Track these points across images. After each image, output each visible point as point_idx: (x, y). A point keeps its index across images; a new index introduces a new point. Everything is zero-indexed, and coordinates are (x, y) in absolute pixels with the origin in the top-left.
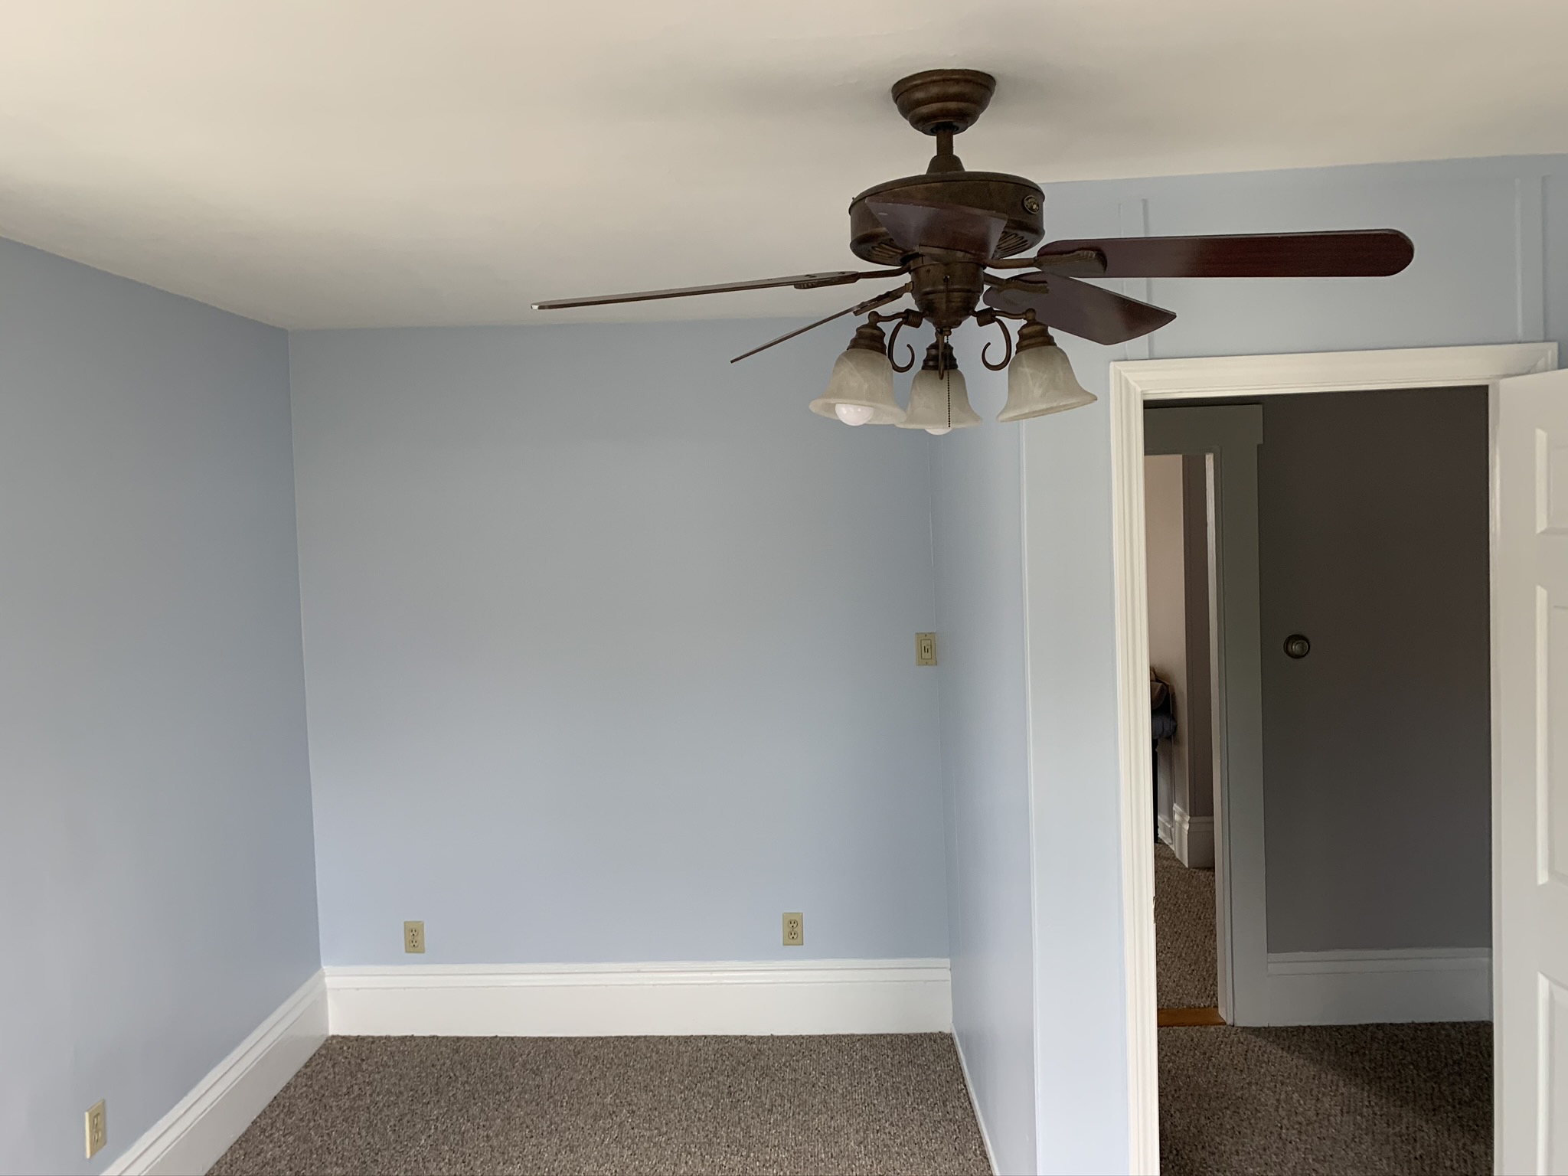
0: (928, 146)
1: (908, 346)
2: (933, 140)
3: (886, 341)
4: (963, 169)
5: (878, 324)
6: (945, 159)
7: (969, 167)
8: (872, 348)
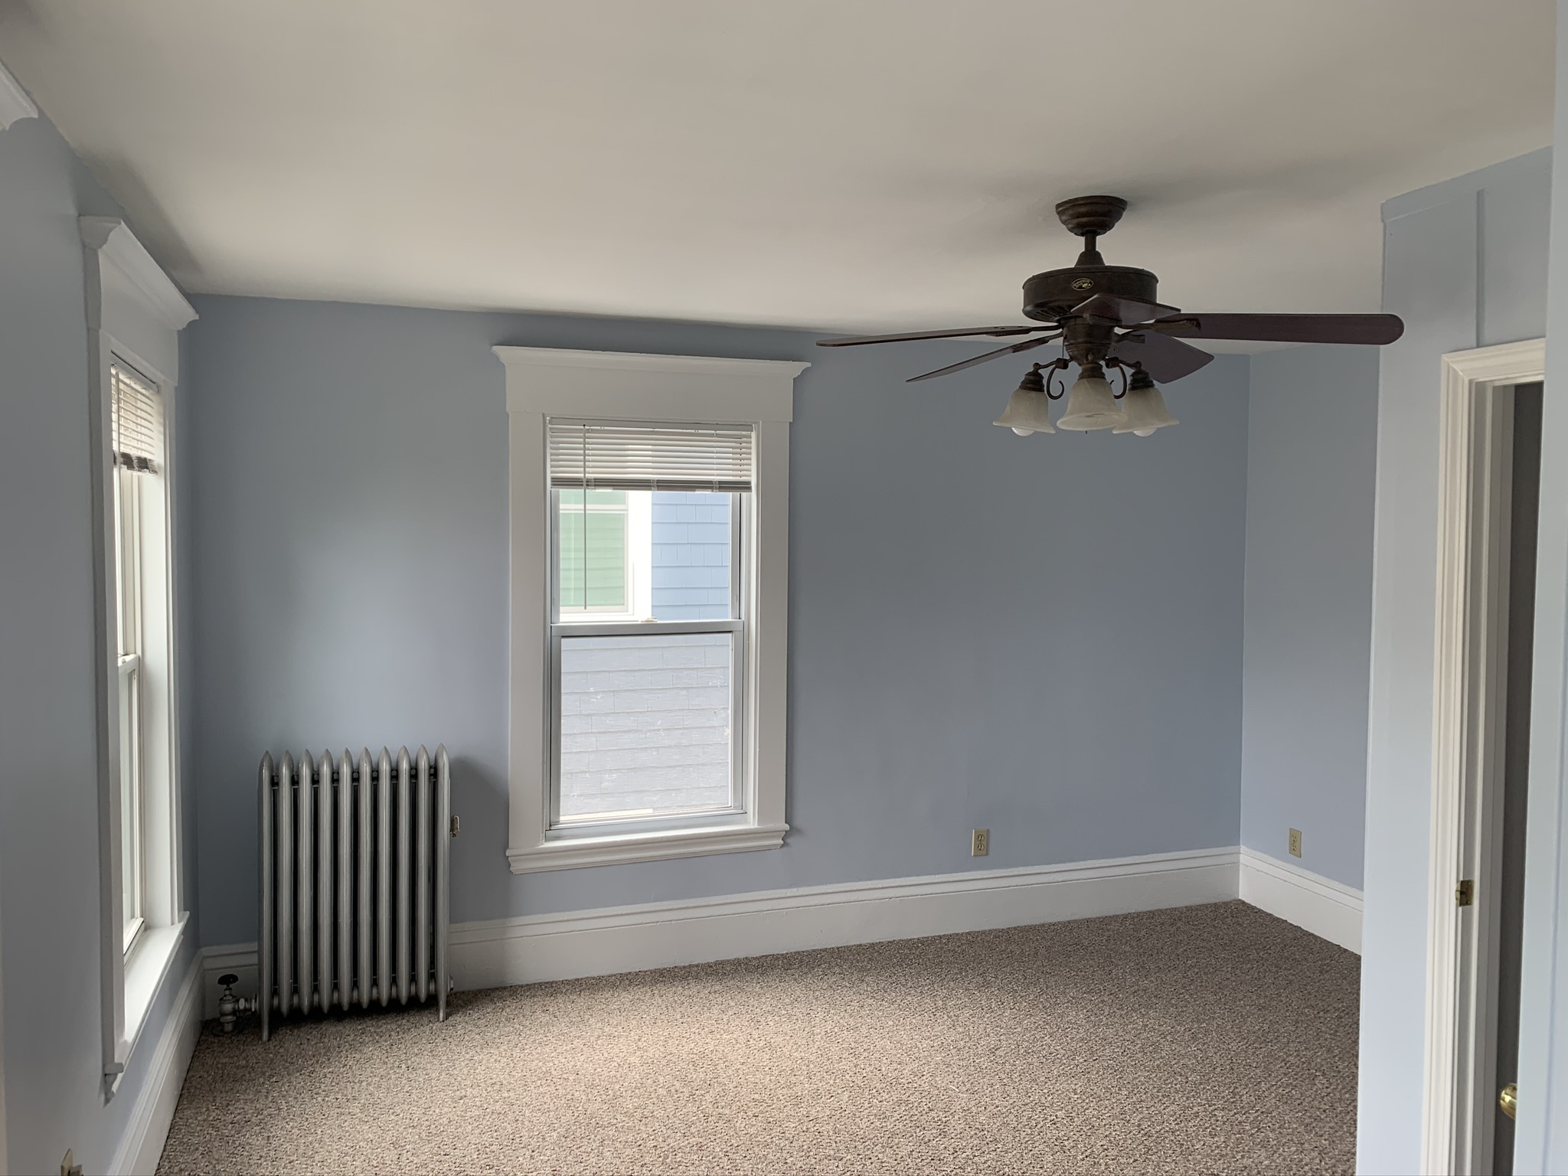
0: (1079, 244)
1: (1060, 382)
2: (1082, 239)
3: (1045, 382)
4: (1102, 263)
5: (1039, 371)
6: (1091, 255)
7: (1108, 262)
8: (1034, 389)
